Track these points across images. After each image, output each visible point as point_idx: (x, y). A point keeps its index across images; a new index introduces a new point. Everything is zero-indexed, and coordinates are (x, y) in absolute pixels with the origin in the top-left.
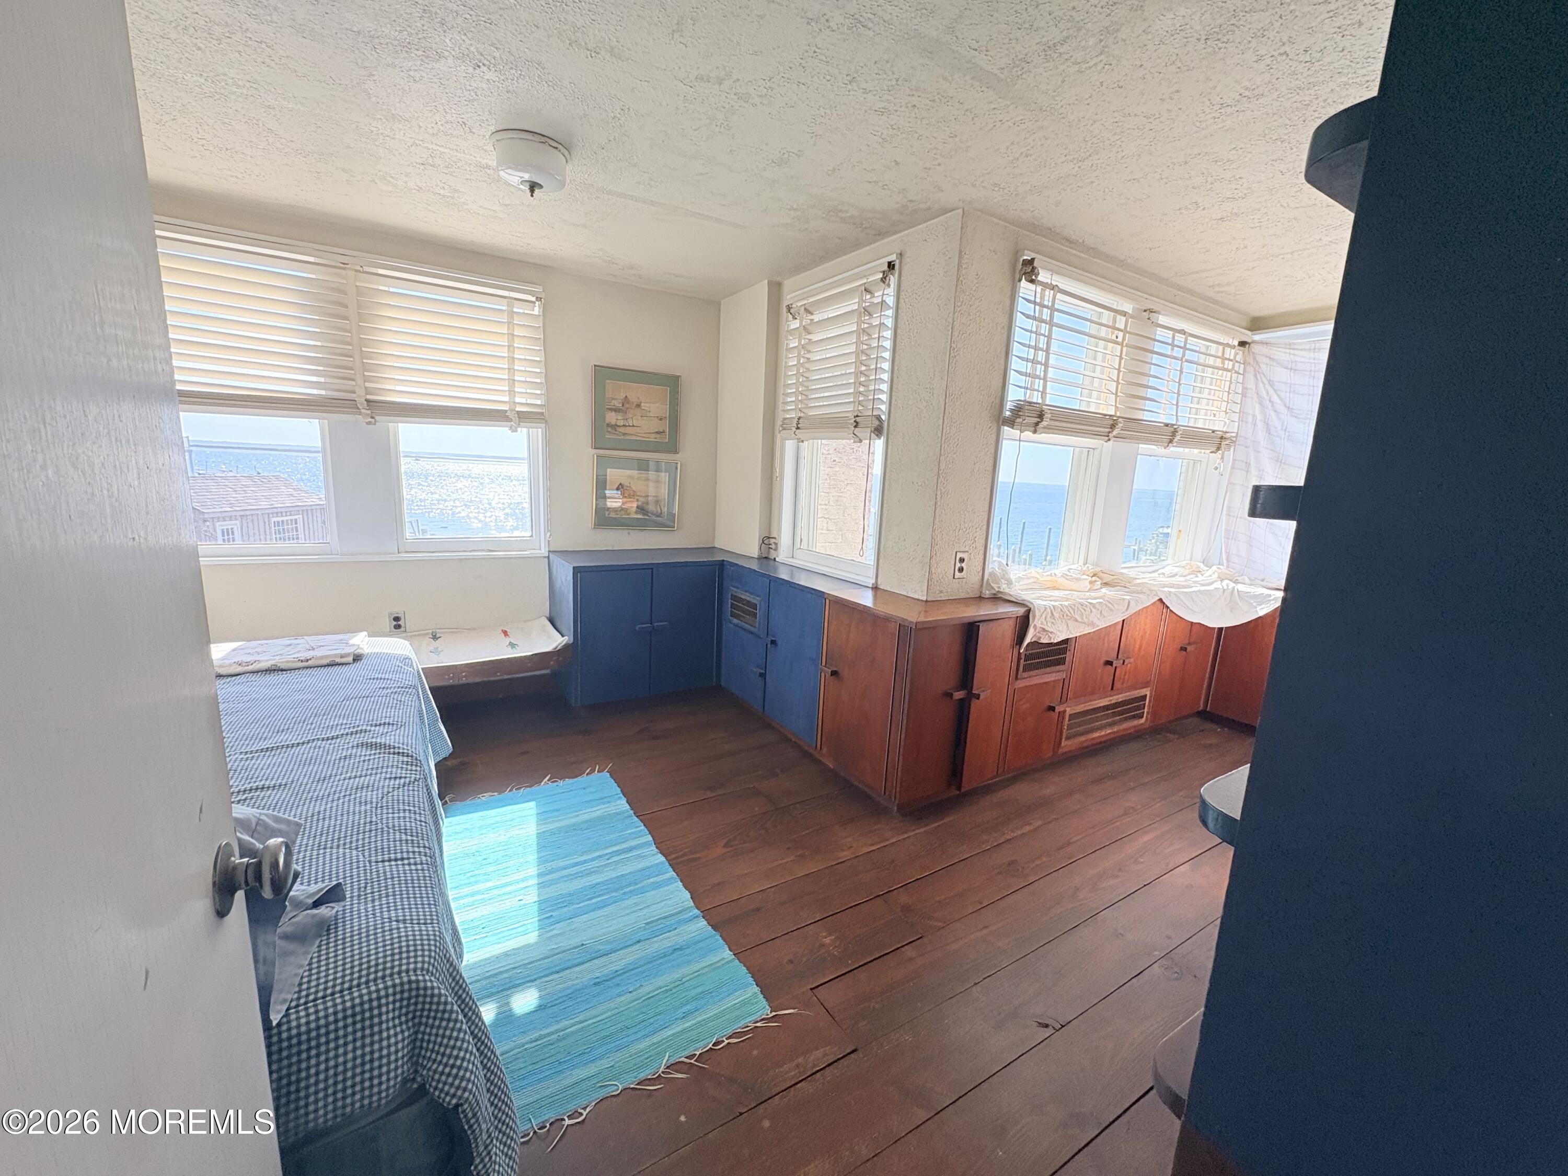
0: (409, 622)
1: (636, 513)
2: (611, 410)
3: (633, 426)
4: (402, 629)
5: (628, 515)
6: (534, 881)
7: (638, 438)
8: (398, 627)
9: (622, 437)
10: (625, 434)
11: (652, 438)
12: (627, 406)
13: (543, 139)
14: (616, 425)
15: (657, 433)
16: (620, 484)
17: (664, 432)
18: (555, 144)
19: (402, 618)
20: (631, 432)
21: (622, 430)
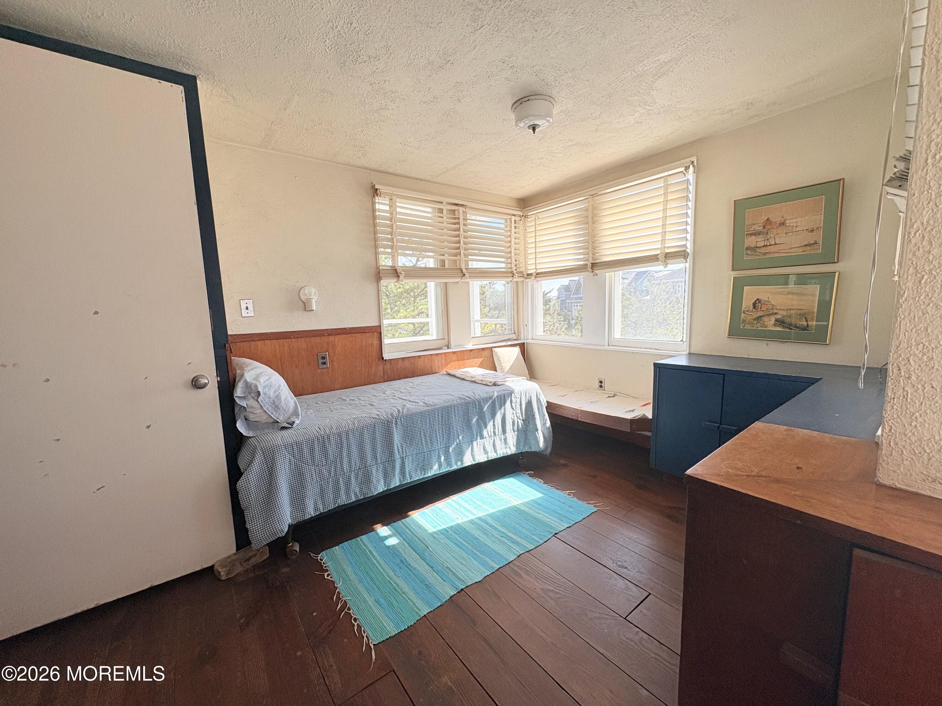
0: (606, 385)
1: (775, 325)
2: (751, 235)
3: (776, 244)
4: (603, 388)
5: (766, 327)
6: (472, 517)
7: (782, 255)
8: (601, 386)
9: (762, 257)
10: (765, 254)
11: (799, 252)
12: (769, 227)
13: (520, 102)
14: (757, 247)
15: (806, 245)
16: (758, 299)
17: (815, 243)
18: (527, 99)
19: (603, 382)
20: (773, 251)
21: (763, 250)
